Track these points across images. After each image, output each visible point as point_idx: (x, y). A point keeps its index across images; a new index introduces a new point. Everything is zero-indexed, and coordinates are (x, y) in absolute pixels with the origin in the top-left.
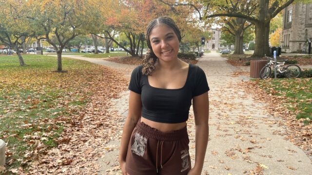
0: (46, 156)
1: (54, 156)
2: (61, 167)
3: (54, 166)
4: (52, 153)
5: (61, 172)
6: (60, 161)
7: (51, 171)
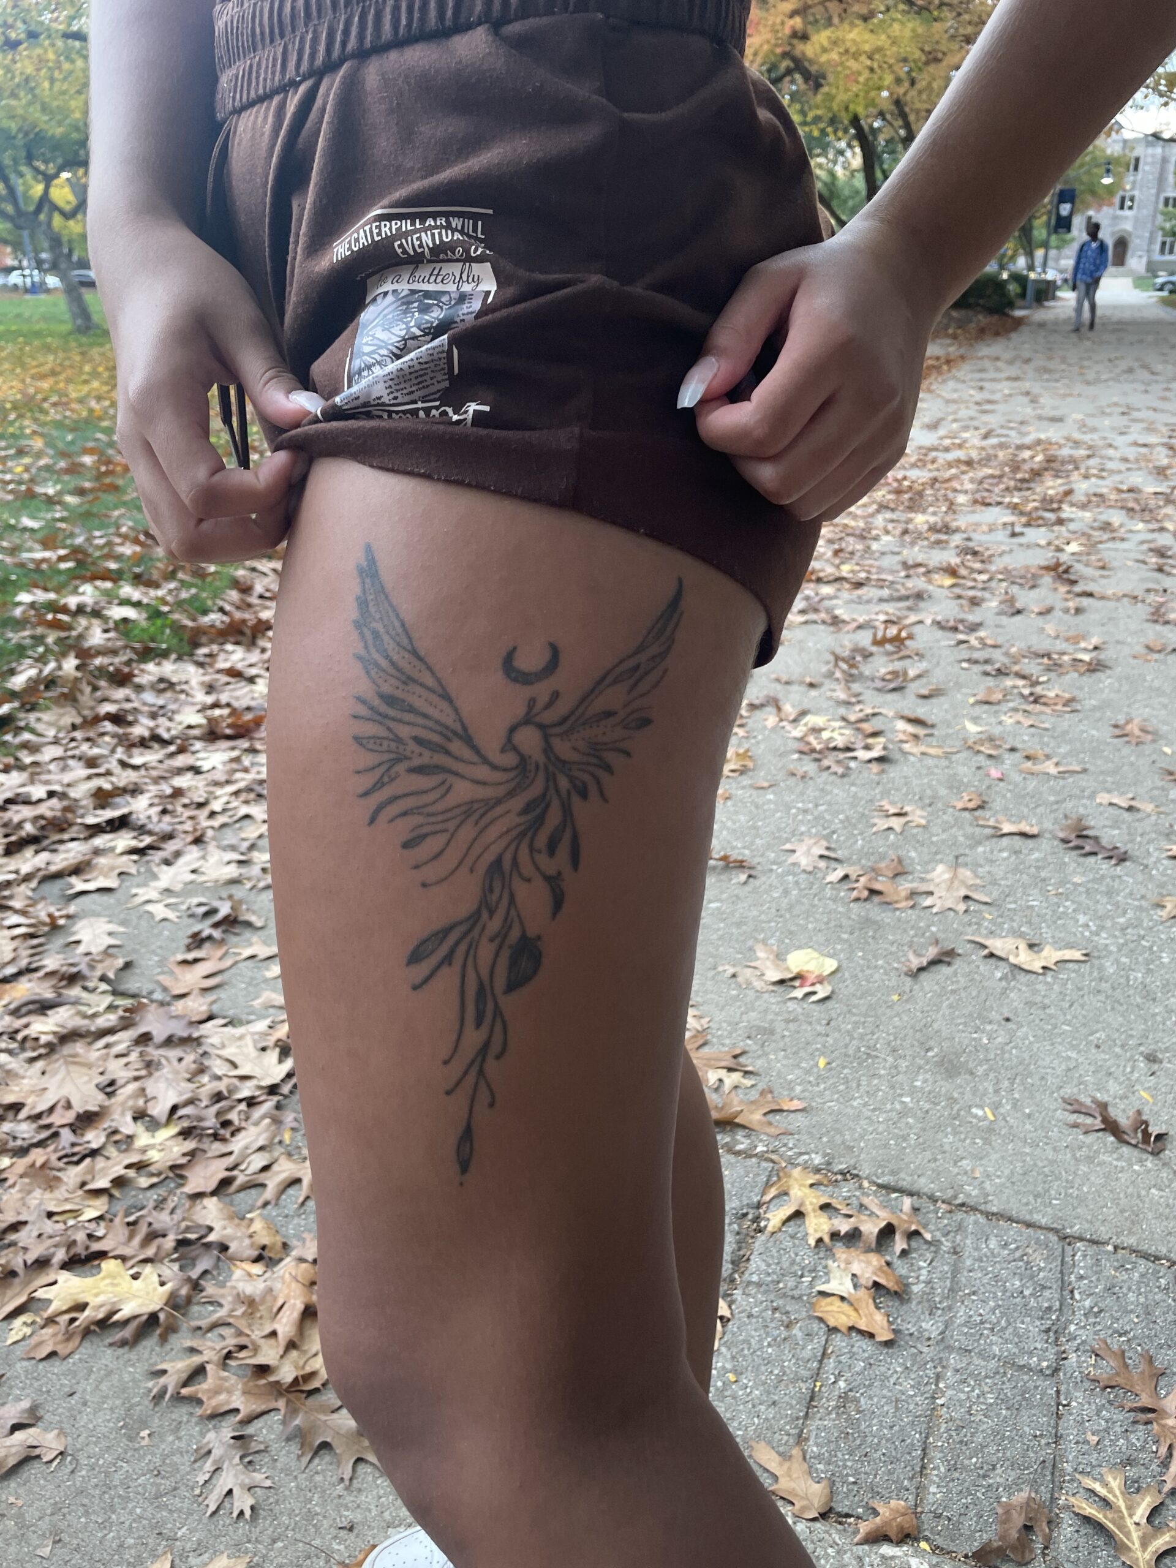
0: (121, 693)
1: (169, 694)
2: (198, 745)
3: (156, 738)
4: (161, 680)
5: (196, 770)
6: (198, 719)
7: (137, 761)
